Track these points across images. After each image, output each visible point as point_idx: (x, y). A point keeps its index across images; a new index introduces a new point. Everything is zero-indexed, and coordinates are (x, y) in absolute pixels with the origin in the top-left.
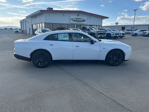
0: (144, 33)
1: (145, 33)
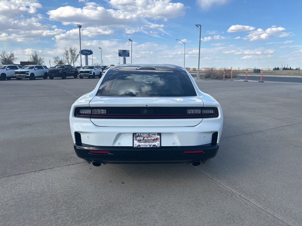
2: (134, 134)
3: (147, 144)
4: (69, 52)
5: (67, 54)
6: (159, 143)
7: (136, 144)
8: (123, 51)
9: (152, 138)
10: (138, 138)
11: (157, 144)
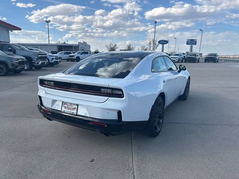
0: (70, 56)
1: (73, 56)
2: (63, 102)
3: (69, 111)
4: (152, 42)
5: (150, 44)
6: (76, 111)
7: (63, 109)
8: (191, 40)
9: (73, 107)
10: (65, 105)
11: (75, 112)
